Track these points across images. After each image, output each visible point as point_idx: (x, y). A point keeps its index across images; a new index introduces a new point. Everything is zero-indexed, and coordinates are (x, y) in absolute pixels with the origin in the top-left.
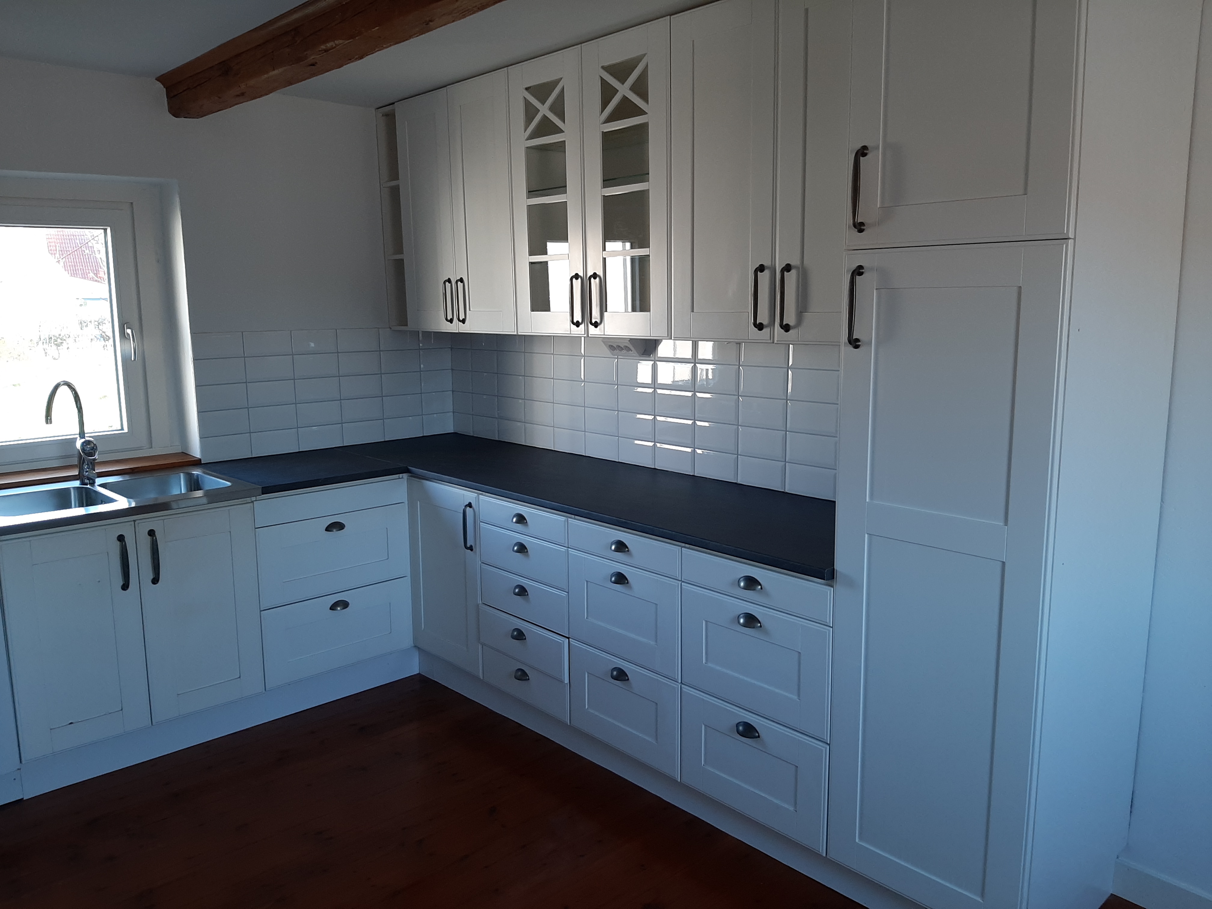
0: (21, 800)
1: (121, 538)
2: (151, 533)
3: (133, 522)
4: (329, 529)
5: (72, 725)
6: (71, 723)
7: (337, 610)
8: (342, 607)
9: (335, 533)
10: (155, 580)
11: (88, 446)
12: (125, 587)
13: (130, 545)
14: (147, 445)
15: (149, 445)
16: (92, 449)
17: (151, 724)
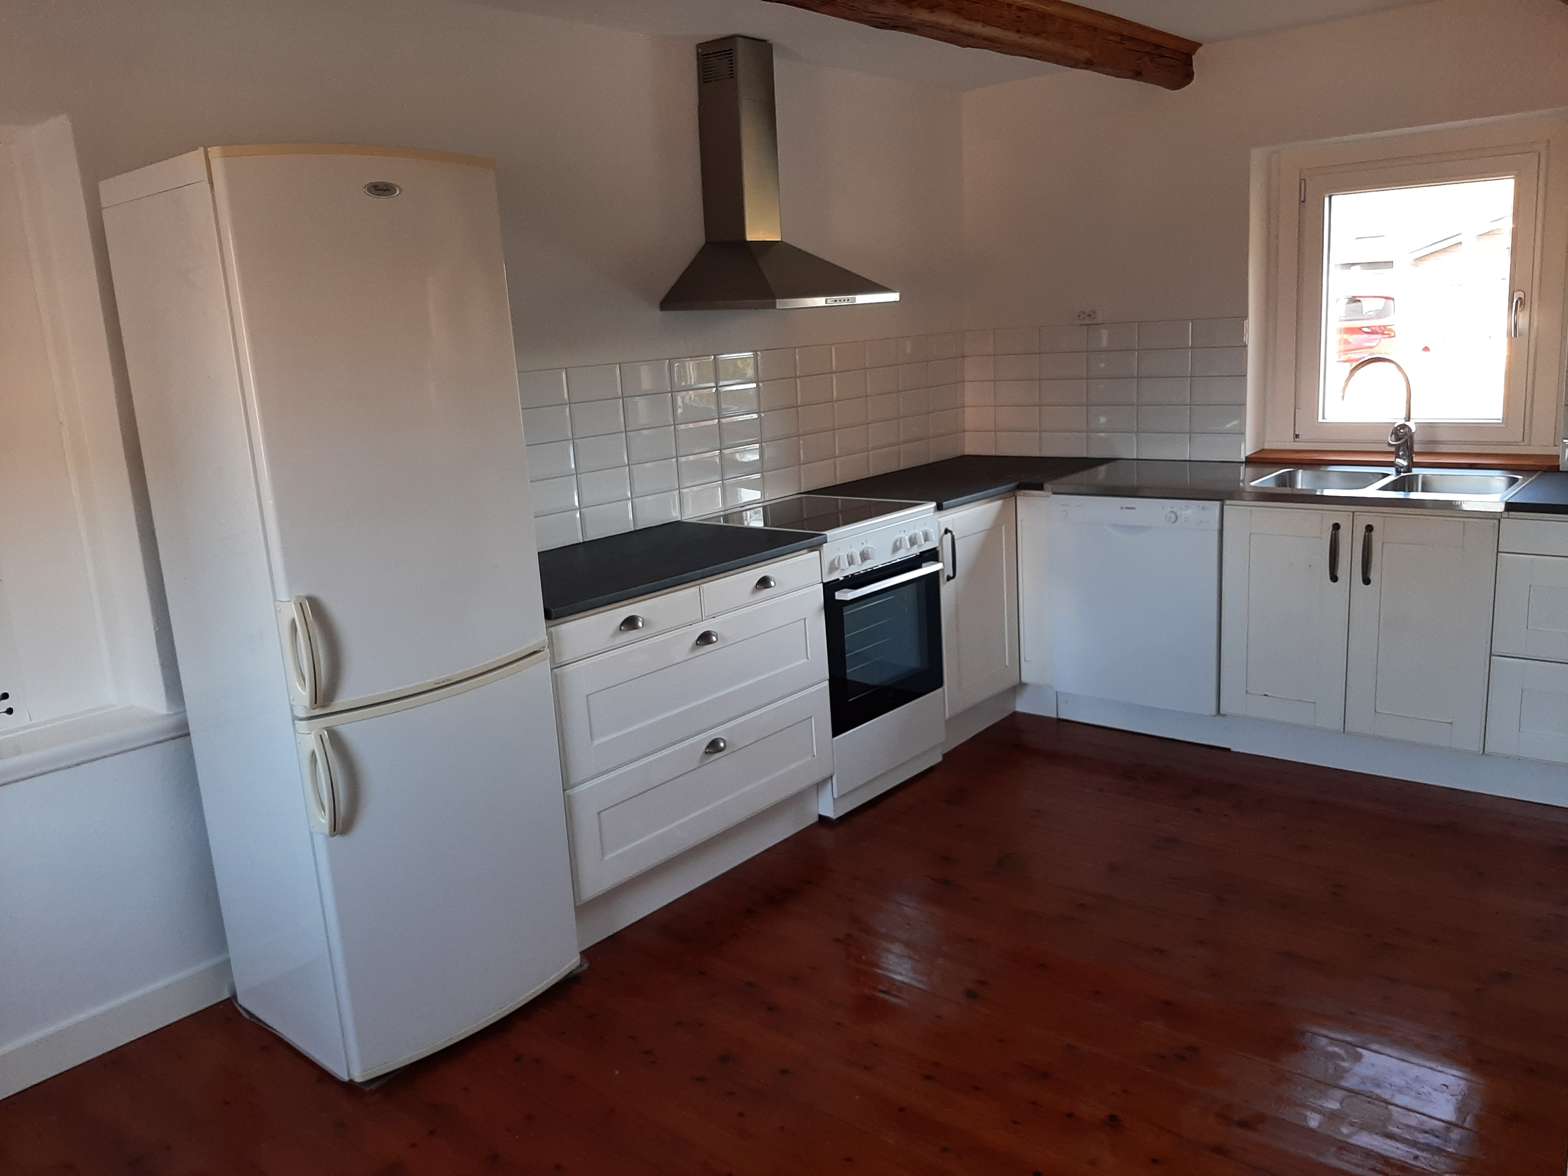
0: (1229, 750)
1: (1336, 527)
2: (1369, 528)
3: (1351, 514)
5: (1266, 697)
6: (1265, 695)
10: (1367, 581)
11: (1402, 431)
12: (1334, 578)
13: (1344, 536)
14: (1523, 441)
15: (1526, 442)
16: (1406, 435)
17: (1342, 731)
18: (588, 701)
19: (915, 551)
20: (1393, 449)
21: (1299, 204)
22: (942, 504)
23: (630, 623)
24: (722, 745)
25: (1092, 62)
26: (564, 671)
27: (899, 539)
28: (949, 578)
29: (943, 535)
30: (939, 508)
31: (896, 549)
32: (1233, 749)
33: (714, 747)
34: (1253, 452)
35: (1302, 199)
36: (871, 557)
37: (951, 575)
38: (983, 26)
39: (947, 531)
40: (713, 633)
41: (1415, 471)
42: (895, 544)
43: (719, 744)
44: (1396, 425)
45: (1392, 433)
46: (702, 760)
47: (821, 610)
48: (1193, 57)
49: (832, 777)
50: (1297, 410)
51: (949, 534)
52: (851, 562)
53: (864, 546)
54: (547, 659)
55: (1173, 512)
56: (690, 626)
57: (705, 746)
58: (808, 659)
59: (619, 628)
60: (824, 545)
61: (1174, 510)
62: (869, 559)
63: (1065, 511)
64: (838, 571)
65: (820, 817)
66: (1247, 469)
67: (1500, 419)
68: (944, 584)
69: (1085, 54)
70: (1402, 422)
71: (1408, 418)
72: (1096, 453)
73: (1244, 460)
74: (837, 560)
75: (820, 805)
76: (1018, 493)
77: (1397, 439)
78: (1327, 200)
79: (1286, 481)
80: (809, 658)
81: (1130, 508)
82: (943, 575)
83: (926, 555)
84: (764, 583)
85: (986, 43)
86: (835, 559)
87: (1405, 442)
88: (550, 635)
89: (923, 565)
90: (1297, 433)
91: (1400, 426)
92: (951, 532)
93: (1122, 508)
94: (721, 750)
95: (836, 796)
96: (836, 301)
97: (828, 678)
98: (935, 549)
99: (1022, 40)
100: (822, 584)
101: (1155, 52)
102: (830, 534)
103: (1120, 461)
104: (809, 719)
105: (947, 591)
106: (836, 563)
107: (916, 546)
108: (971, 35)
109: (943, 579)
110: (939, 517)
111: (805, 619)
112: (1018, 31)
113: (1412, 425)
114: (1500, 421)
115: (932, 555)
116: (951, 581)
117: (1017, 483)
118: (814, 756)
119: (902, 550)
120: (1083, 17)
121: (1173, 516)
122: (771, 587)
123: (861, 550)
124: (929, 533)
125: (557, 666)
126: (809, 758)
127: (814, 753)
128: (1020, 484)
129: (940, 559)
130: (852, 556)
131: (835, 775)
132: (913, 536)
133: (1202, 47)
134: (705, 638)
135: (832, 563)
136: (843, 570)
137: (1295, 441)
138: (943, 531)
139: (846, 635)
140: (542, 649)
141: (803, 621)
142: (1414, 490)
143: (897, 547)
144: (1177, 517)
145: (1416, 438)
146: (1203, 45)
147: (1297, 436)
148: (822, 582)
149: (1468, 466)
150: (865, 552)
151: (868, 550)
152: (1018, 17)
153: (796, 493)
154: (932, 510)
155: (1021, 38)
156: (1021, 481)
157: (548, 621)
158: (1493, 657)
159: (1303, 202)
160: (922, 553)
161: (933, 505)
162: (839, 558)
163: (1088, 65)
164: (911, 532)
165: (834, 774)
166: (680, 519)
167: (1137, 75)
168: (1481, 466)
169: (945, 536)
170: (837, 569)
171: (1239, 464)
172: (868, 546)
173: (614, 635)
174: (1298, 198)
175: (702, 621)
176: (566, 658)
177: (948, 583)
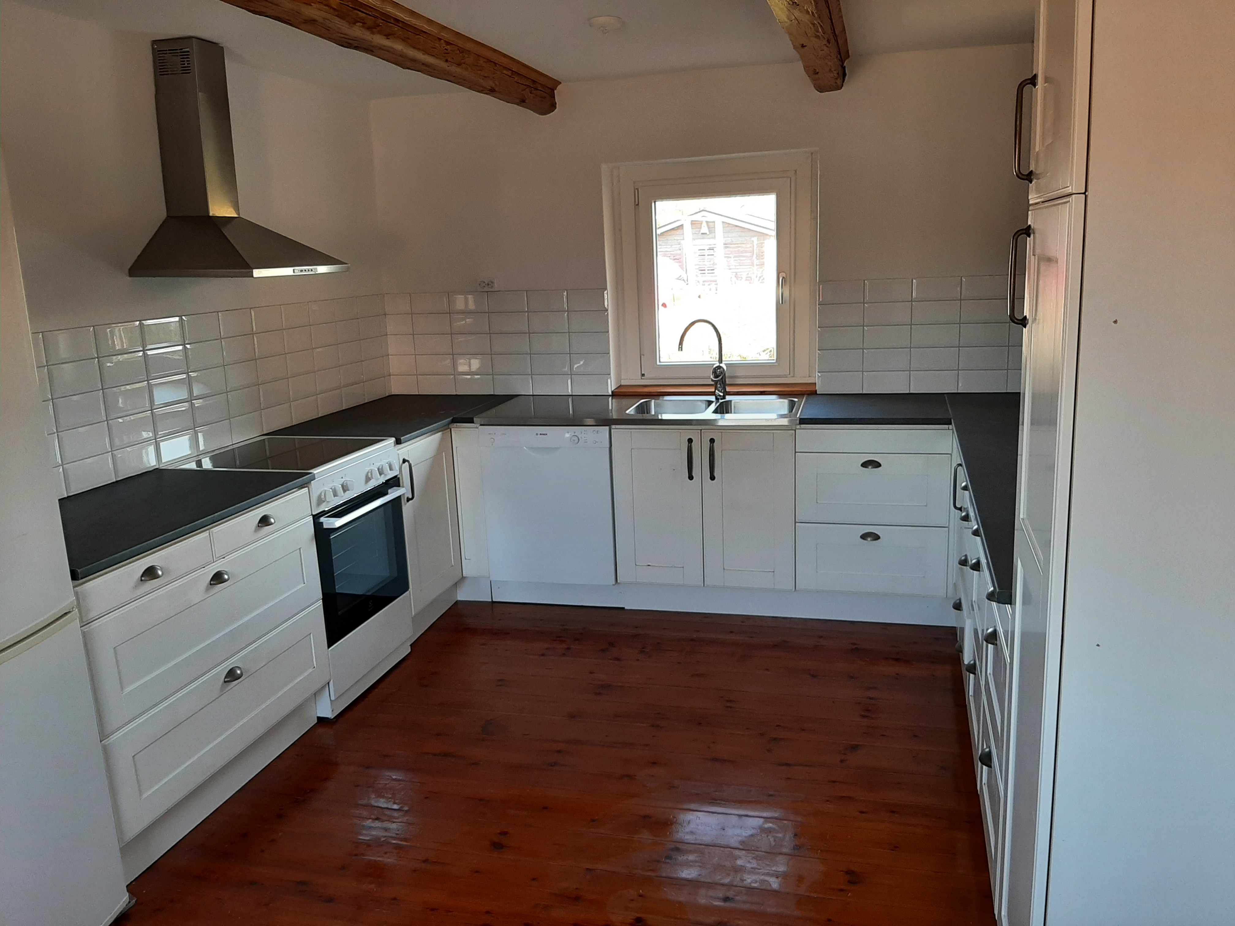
0: (623, 608)
1: (690, 441)
2: (712, 441)
3: (699, 431)
4: (865, 465)
5: (649, 567)
6: (649, 565)
7: (867, 540)
8: (872, 539)
9: (870, 470)
10: (712, 478)
11: (719, 370)
12: (691, 477)
13: (695, 446)
14: (790, 374)
15: (792, 375)
16: (722, 373)
17: (703, 585)
18: (116, 654)
19: (382, 480)
20: (713, 383)
21: (635, 207)
22: (400, 439)
23: (150, 573)
24: (239, 672)
25: (494, 90)
26: (91, 628)
27: (370, 471)
28: (408, 500)
29: (402, 465)
30: (398, 442)
31: (368, 479)
32: (626, 608)
33: (232, 676)
34: (616, 387)
35: (637, 203)
36: (350, 488)
37: (410, 497)
38: (423, 54)
39: (404, 461)
40: (223, 572)
41: (728, 398)
42: (367, 476)
43: (235, 672)
44: (715, 366)
45: (713, 372)
46: (222, 688)
47: (313, 539)
48: (555, 91)
49: (328, 683)
50: (642, 356)
51: (407, 463)
52: (335, 495)
53: (343, 480)
54: (76, 619)
55: (576, 436)
56: (203, 569)
57: (224, 677)
58: (304, 583)
59: (140, 579)
60: (312, 482)
61: (576, 434)
62: (348, 490)
63: (492, 438)
64: (325, 503)
65: (319, 718)
66: (614, 400)
67: (774, 360)
68: (405, 504)
69: (490, 84)
70: (718, 364)
71: (721, 361)
72: (500, 391)
73: (610, 393)
74: (323, 494)
75: (317, 707)
76: (451, 426)
77: (716, 377)
78: (653, 204)
79: (643, 409)
80: (306, 582)
81: (544, 434)
82: (404, 498)
83: (390, 482)
84: (264, 521)
85: (424, 67)
86: (321, 493)
87: (722, 378)
88: (76, 594)
89: (389, 491)
90: (643, 373)
91: (717, 367)
92: (408, 461)
93: (537, 434)
94: (239, 677)
95: (333, 698)
96: (302, 271)
97: (322, 598)
98: (396, 477)
99: (449, 68)
100: (311, 517)
101: (532, 86)
102: (315, 471)
103: (520, 396)
104: (309, 636)
105: (407, 509)
106: (323, 497)
107: (383, 476)
108: (414, 60)
109: (403, 501)
110: (398, 450)
111: (300, 549)
112: (447, 61)
113: (723, 365)
114: (775, 361)
115: (395, 482)
116: (410, 502)
117: (451, 418)
118: (314, 667)
119: (372, 480)
120: (489, 55)
121: (576, 438)
122: (272, 524)
123: (341, 483)
124: (391, 463)
125: (85, 623)
126: (311, 670)
127: (314, 665)
128: (454, 418)
129: (401, 485)
130: (335, 489)
131: (332, 681)
132: (381, 467)
133: (560, 85)
134: (218, 578)
135: (320, 496)
136: (328, 502)
137: (642, 379)
138: (401, 461)
139: (334, 556)
140: (71, 610)
141: (298, 550)
142: (730, 412)
143: (369, 478)
144: (579, 439)
145: (727, 375)
146: (562, 83)
147: (643, 375)
148: (312, 515)
149: (760, 393)
150: (344, 484)
151: (347, 483)
152: (445, 49)
153: (260, 434)
154: (393, 444)
155: (448, 66)
156: (454, 416)
157: (74, 581)
158: (797, 524)
159: (637, 205)
160: (387, 481)
161: (392, 440)
162: (325, 492)
163: (491, 91)
164: (378, 464)
165: (330, 681)
166: (158, 467)
167: (522, 102)
168: (768, 393)
169: (404, 465)
170: (324, 501)
171: (608, 397)
172: (347, 479)
173: (136, 587)
174: (634, 204)
175: (214, 562)
176: (93, 614)
177: (408, 504)
